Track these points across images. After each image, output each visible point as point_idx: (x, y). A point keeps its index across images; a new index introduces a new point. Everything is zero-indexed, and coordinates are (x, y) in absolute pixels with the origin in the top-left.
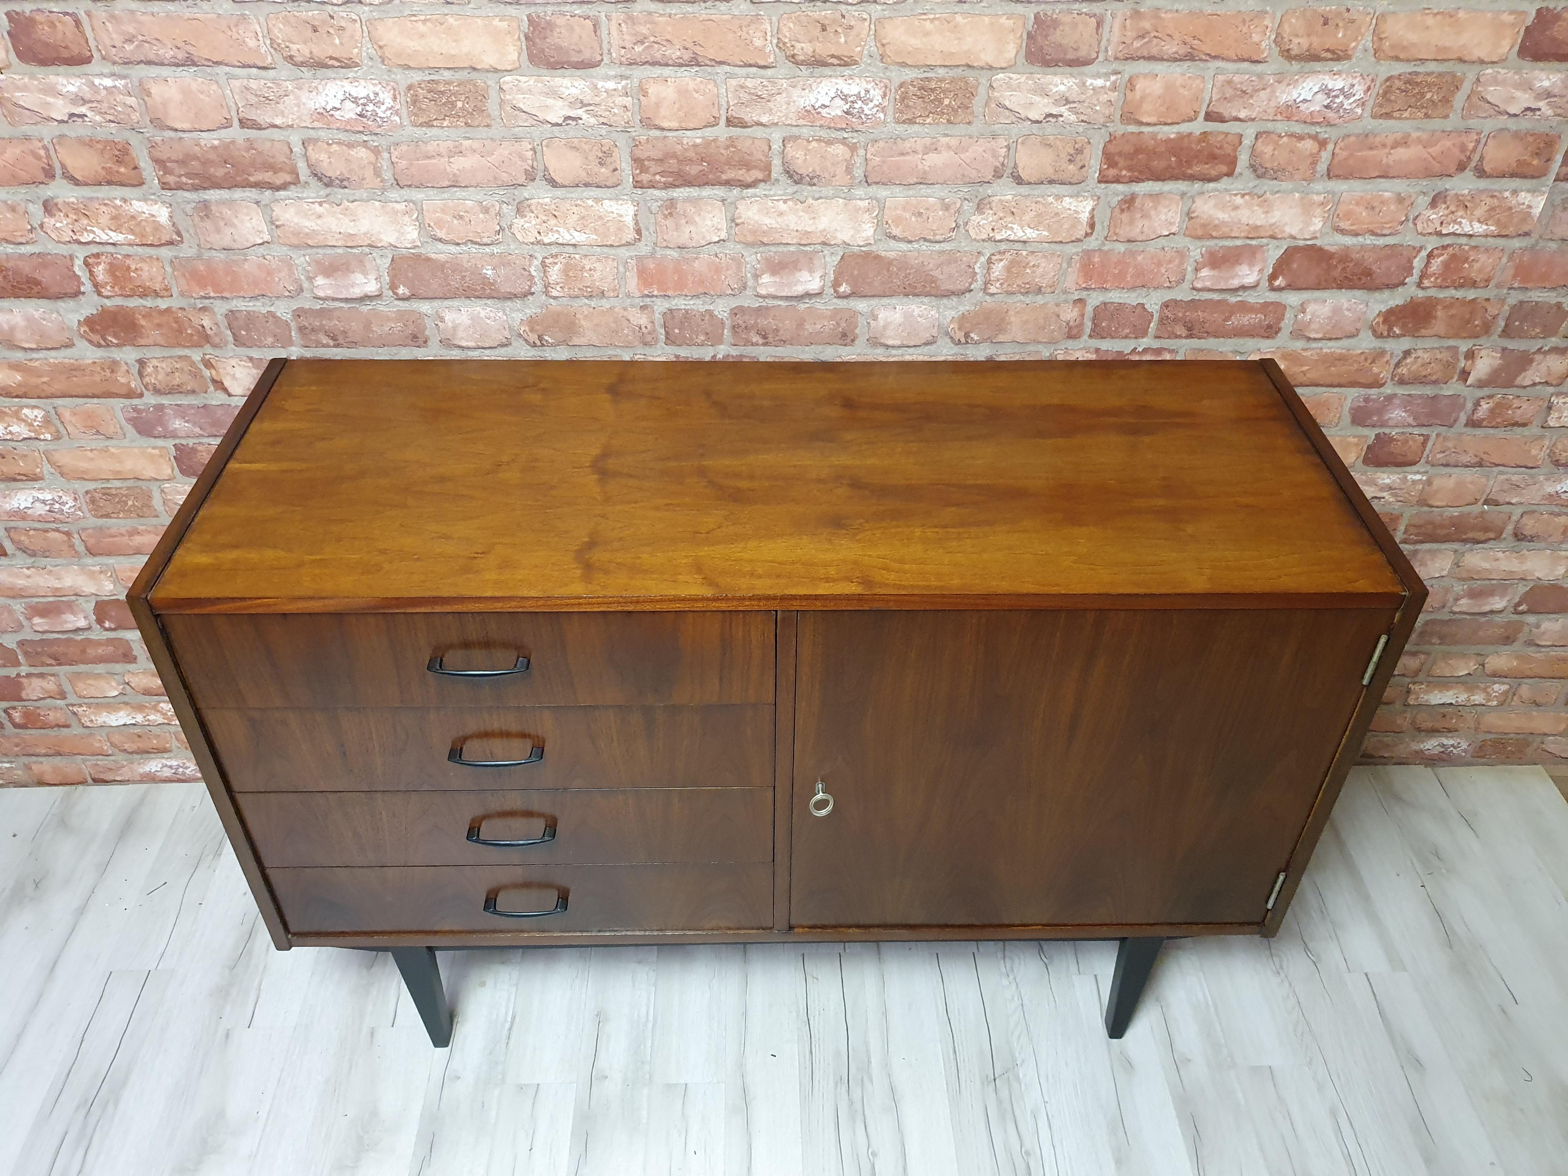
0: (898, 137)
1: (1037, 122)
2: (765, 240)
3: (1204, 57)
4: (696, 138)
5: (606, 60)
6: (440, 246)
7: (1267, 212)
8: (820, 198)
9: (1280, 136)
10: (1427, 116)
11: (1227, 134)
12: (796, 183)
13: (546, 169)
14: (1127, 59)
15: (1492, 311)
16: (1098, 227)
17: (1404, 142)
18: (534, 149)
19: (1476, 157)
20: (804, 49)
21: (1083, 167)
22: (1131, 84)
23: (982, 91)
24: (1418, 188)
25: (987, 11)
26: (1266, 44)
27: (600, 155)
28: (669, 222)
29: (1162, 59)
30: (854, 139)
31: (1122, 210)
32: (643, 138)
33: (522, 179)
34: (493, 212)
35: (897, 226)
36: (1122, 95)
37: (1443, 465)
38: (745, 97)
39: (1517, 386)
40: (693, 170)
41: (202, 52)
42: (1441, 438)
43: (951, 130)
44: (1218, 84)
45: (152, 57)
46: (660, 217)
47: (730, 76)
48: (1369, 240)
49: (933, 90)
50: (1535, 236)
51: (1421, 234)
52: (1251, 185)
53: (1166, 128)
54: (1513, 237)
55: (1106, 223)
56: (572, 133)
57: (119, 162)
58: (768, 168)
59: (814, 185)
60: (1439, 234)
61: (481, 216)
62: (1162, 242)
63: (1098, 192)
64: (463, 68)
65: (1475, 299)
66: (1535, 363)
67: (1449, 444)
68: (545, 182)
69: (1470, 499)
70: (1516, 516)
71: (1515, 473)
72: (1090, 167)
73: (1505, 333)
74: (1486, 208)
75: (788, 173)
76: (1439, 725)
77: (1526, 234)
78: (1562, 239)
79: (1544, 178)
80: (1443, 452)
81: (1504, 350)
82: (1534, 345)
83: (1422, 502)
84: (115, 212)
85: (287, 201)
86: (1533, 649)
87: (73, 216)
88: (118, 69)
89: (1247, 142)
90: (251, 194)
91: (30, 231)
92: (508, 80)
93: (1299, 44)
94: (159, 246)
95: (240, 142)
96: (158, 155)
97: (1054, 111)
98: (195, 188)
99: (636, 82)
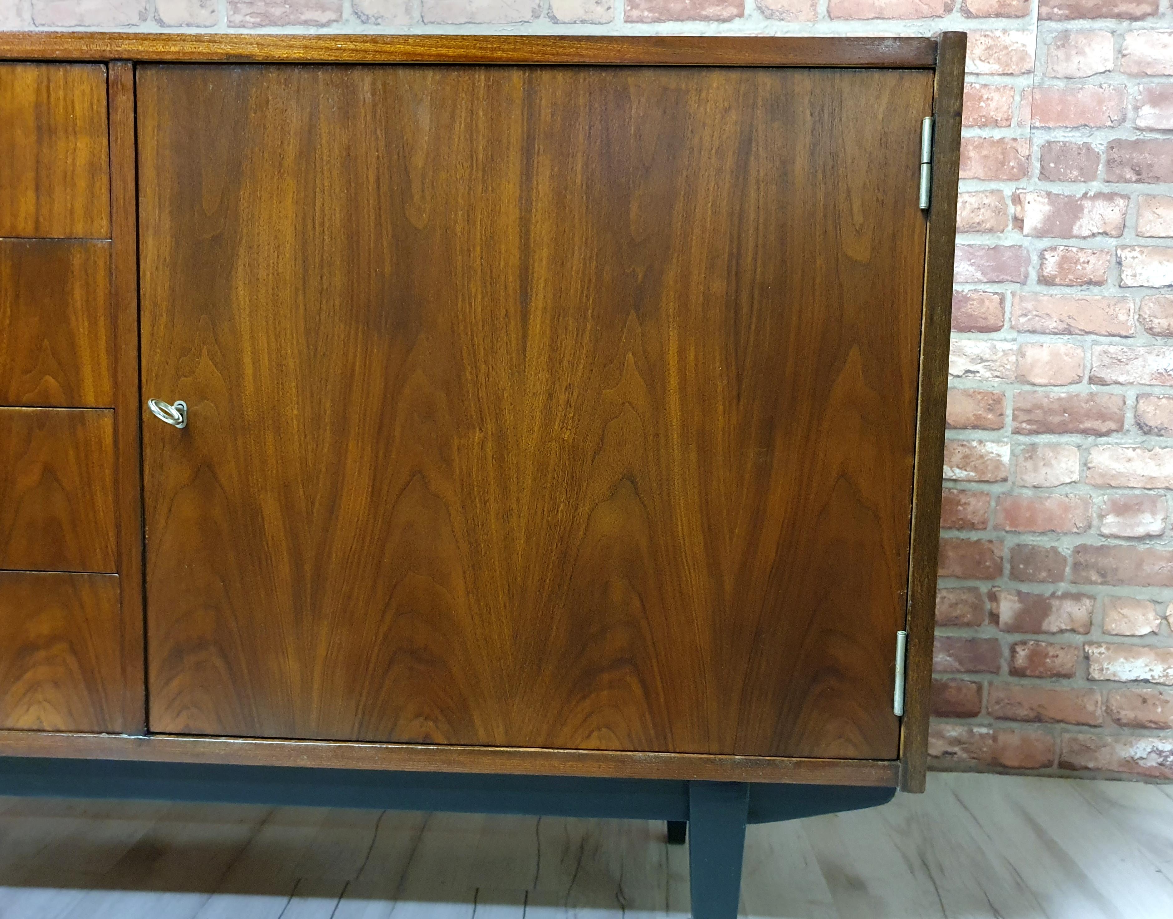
12: (365, 23)
13: (156, 10)
15: (1024, 151)
21: (609, 8)
33: (136, 20)
37: (1029, 331)
39: (1077, 237)
42: (1017, 299)
50: (1039, 73)
54: (1018, 76)
58: (340, 11)
59: (380, 25)
65: (1002, 139)
66: (1086, 211)
67: (1029, 306)
68: (154, 23)
69: (1073, 376)
70: (1130, 402)
71: (1111, 344)
72: (615, 9)
73: (1044, 176)
74: (983, 47)
75: (356, 13)
76: (1143, 716)
77: (1029, 72)
78: (1067, 78)
79: (1027, 19)
80: (1025, 315)
81: (1049, 194)
82: (1078, 190)
83: (1022, 379)
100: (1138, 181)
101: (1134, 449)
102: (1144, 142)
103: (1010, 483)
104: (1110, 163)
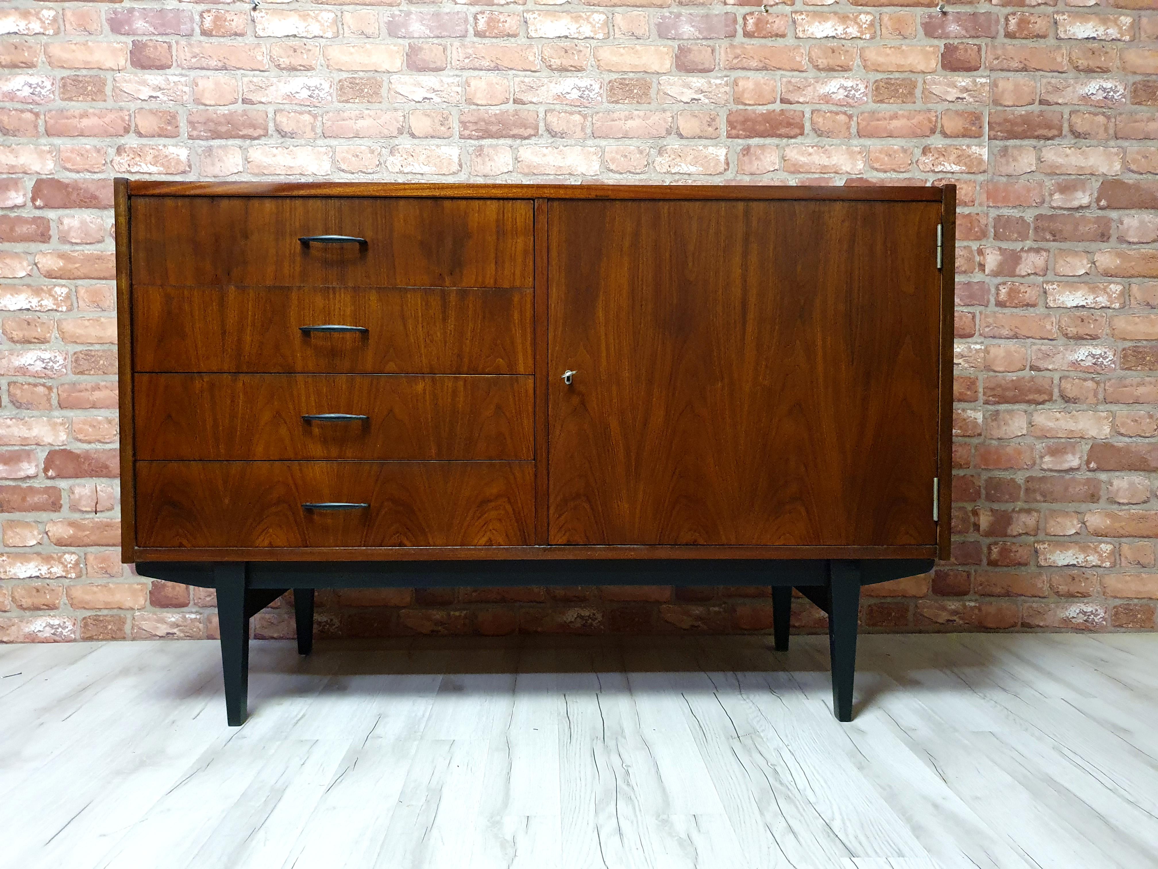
0: (610, 110)
1: (687, 103)
2: (535, 172)
3: (773, 69)
4: (495, 110)
5: (449, 67)
6: (342, 174)
7: (829, 157)
8: (567, 146)
9: (825, 112)
10: (904, 102)
11: (795, 111)
12: (553, 137)
13: (410, 127)
14: (731, 69)
16: (731, 165)
17: (895, 117)
18: (404, 116)
19: (939, 126)
20: (556, 62)
21: (717, 129)
22: (736, 83)
23: (654, 85)
24: (912, 144)
25: (653, 44)
26: (805, 61)
27: (442, 119)
28: (479, 160)
29: (750, 70)
30: (585, 111)
31: (744, 155)
32: (466, 110)
33: (395, 133)
34: (376, 153)
35: (613, 164)
36: (732, 90)
37: (991, 337)
38: (524, 88)
39: (1018, 276)
40: (494, 128)
41: (232, 63)
42: (983, 316)
43: (639, 107)
44: (784, 83)
45: (205, 65)
46: (473, 156)
47: (516, 76)
48: (894, 175)
49: (627, 85)
51: (923, 171)
52: (816, 140)
53: (760, 107)
54: (978, 174)
55: (736, 163)
56: (427, 107)
57: (169, 123)
58: (537, 128)
59: (564, 138)
61: (369, 155)
62: (771, 175)
63: (728, 144)
64: (370, 71)
65: (970, 214)
66: (1023, 259)
67: (990, 320)
68: (408, 135)
69: (1020, 366)
70: (1056, 381)
71: (1042, 344)
72: (721, 129)
73: (996, 237)
74: (955, 156)
75: (548, 131)
76: (1073, 589)
77: (984, 172)
78: (1007, 175)
79: (982, 138)
80: (989, 327)
81: (1000, 249)
82: (1018, 246)
83: (988, 368)
84: (157, 153)
85: (258, 147)
86: (1116, 506)
87: (132, 156)
88: (184, 72)
89: (807, 115)
90: (238, 142)
91: (104, 165)
92: (394, 78)
93: (822, 62)
94: (176, 174)
95: (240, 112)
96: (191, 118)
97: (696, 97)
98: (207, 139)
99: (464, 79)
100: (1054, 241)
101: (1060, 412)
102: (1056, 215)
103: (983, 437)
104: (1036, 229)
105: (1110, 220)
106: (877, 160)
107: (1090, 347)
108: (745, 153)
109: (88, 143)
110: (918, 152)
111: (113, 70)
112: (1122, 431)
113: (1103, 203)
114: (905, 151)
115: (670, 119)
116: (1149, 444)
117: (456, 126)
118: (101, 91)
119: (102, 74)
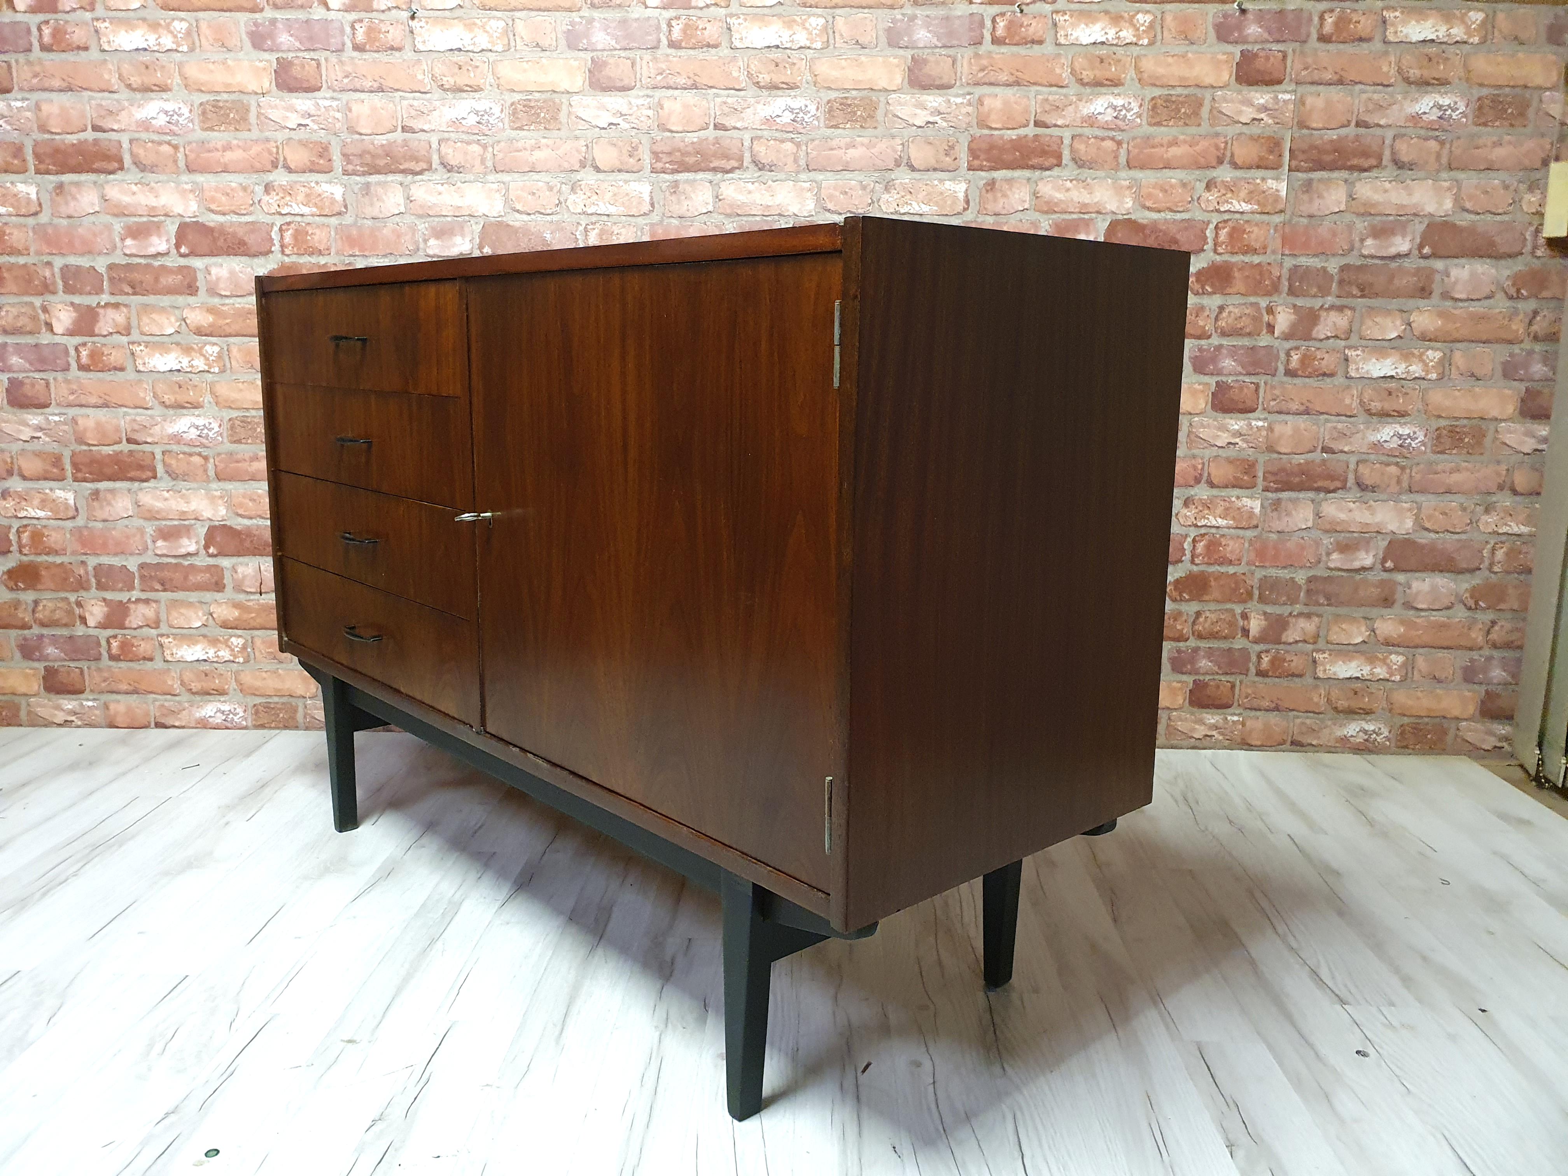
0: (828, 137)
1: (920, 127)
2: (739, 212)
3: (1026, 84)
4: (693, 137)
5: (638, 85)
6: (517, 215)
7: (1091, 193)
8: (777, 180)
9: (1089, 138)
10: (1186, 124)
11: (1051, 136)
12: (760, 169)
13: (594, 159)
14: (975, 84)
15: (1276, 273)
16: (971, 204)
17: (1174, 143)
18: (587, 146)
19: (1228, 154)
20: (765, 78)
21: (955, 159)
22: (980, 102)
23: (882, 105)
24: (1193, 177)
25: (881, 54)
26: (1066, 75)
27: (630, 149)
28: (673, 198)
29: (999, 85)
30: (798, 138)
31: (987, 191)
32: (659, 138)
33: (577, 167)
34: (555, 190)
35: (831, 202)
36: (976, 110)
37: (1277, 412)
38: (726, 110)
39: (1315, 339)
40: (691, 160)
41: (389, 83)
42: (1269, 386)
43: (863, 133)
44: (1039, 102)
45: (358, 86)
46: (667, 193)
47: (717, 95)
48: (1169, 216)
49: (850, 105)
51: (1205, 211)
52: (1075, 173)
53: (1009, 132)
54: (1273, 214)
55: (977, 201)
56: (613, 135)
57: (321, 156)
58: (741, 159)
59: (773, 171)
60: (1218, 211)
61: (548, 193)
62: (1019, 215)
63: (968, 177)
64: (547, 91)
65: (1260, 263)
66: (1322, 319)
67: (1277, 392)
68: (592, 169)
69: (1309, 446)
70: (1352, 466)
71: (1339, 422)
72: (961, 159)
73: (1292, 292)
74: (1246, 191)
75: (755, 162)
76: (1354, 705)
77: (1281, 211)
78: (1310, 216)
79: (1281, 169)
80: (1274, 400)
81: (1294, 306)
82: (1317, 303)
83: (1271, 449)
84: (309, 191)
85: (421, 183)
86: (1412, 612)
87: (281, 195)
88: (335, 95)
89: (1067, 141)
90: (399, 177)
91: (252, 205)
92: (575, 99)
93: (1088, 75)
94: (331, 216)
95: (399, 141)
96: (346, 151)
97: (931, 119)
98: (364, 174)
99: (656, 100)
100: (1362, 296)
101: (1354, 502)
102: (1366, 265)
103: (1260, 528)
104: (1341, 282)
105: (1434, 271)
106: (1149, 196)
107: (1397, 426)
108: (989, 188)
109: (233, 180)
110: (1201, 186)
111: (256, 93)
112: (1428, 525)
113: (1426, 250)
114: (1184, 185)
115: (900, 148)
116: (1459, 541)
117: (647, 158)
118: (244, 119)
119: (245, 98)
